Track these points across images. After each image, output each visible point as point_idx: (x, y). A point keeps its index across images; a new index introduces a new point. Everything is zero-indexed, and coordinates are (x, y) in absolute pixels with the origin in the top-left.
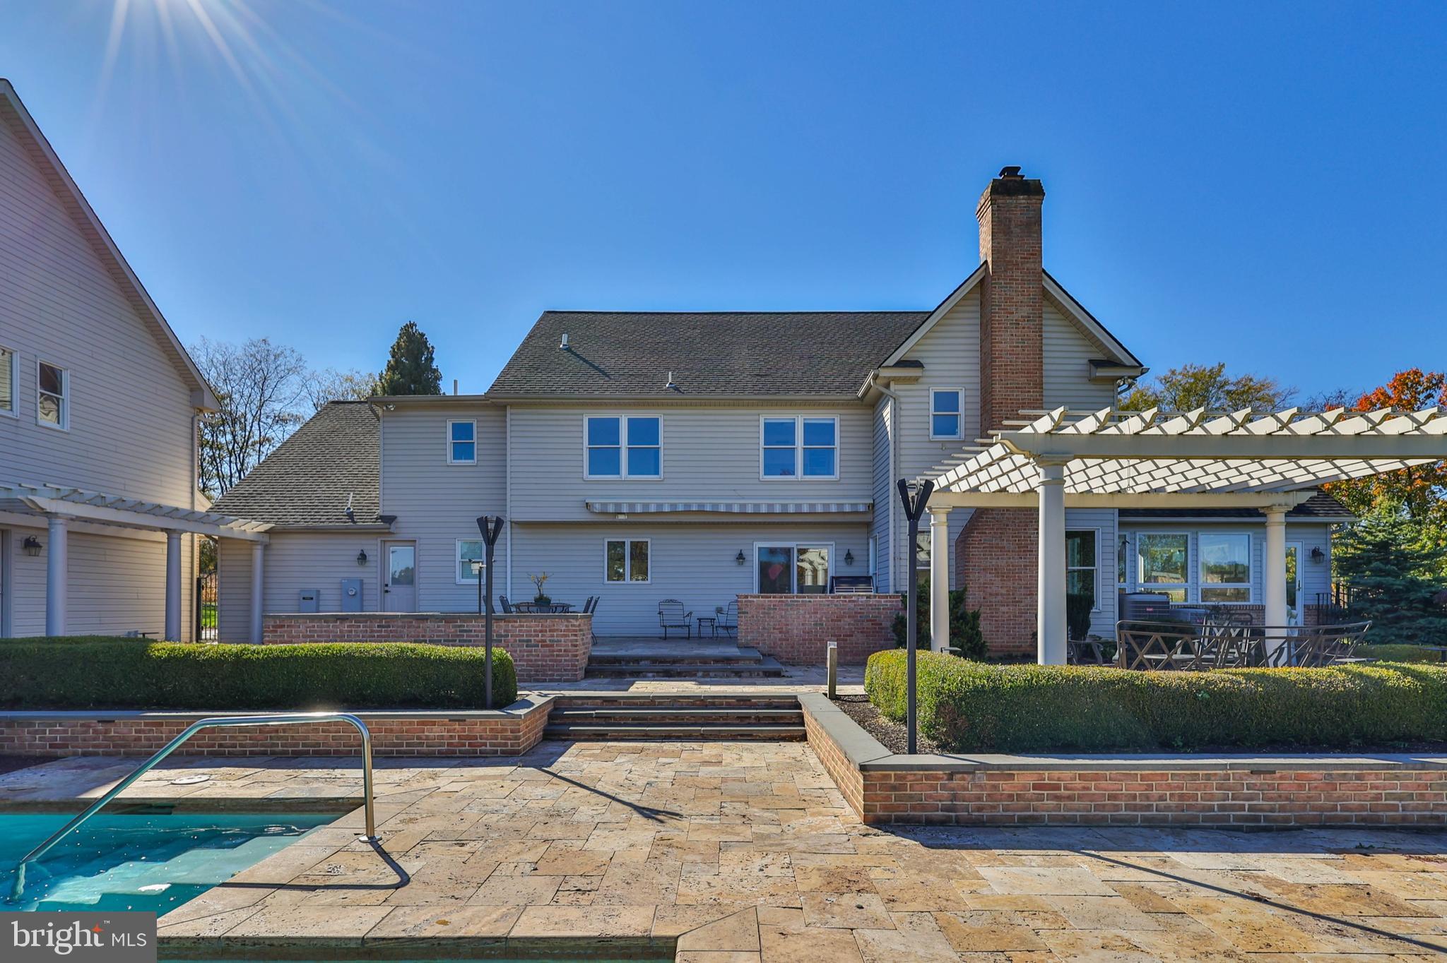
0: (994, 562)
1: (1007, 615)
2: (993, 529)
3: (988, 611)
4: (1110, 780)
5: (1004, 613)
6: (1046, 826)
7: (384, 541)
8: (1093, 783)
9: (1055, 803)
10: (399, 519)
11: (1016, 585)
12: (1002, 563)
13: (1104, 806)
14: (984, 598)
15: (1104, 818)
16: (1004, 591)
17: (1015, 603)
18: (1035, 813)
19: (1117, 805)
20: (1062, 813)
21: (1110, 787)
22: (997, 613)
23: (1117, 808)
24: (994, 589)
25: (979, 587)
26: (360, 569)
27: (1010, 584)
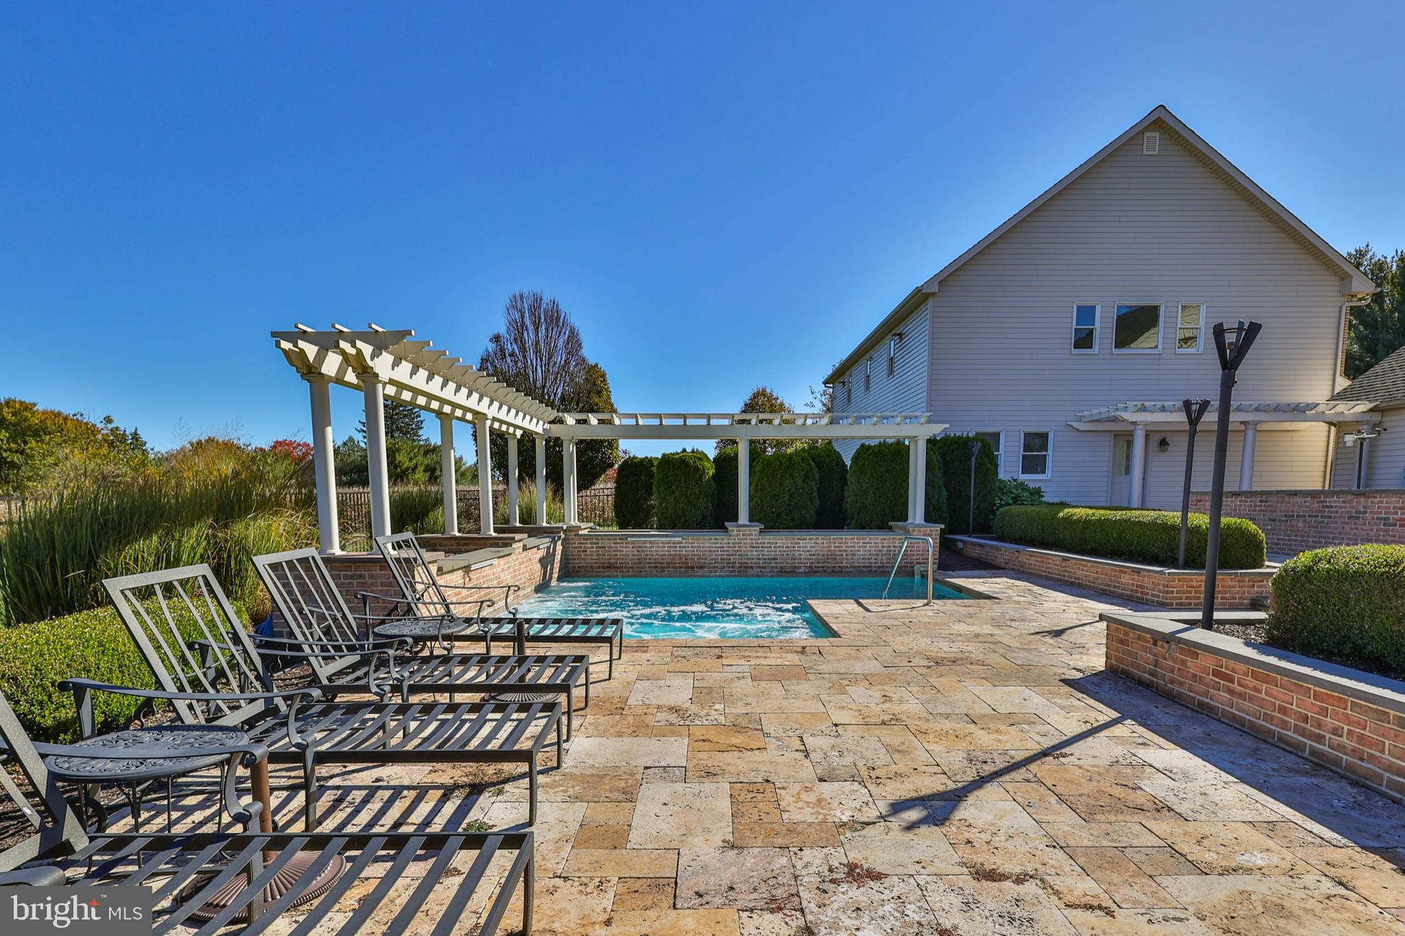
4: (1281, 687)
6: (1219, 720)
8: (1265, 685)
9: (1229, 696)
13: (1272, 717)
15: (1271, 733)
18: (1211, 702)
19: (1286, 722)
20: (1233, 711)
21: (1281, 696)
23: (1284, 725)
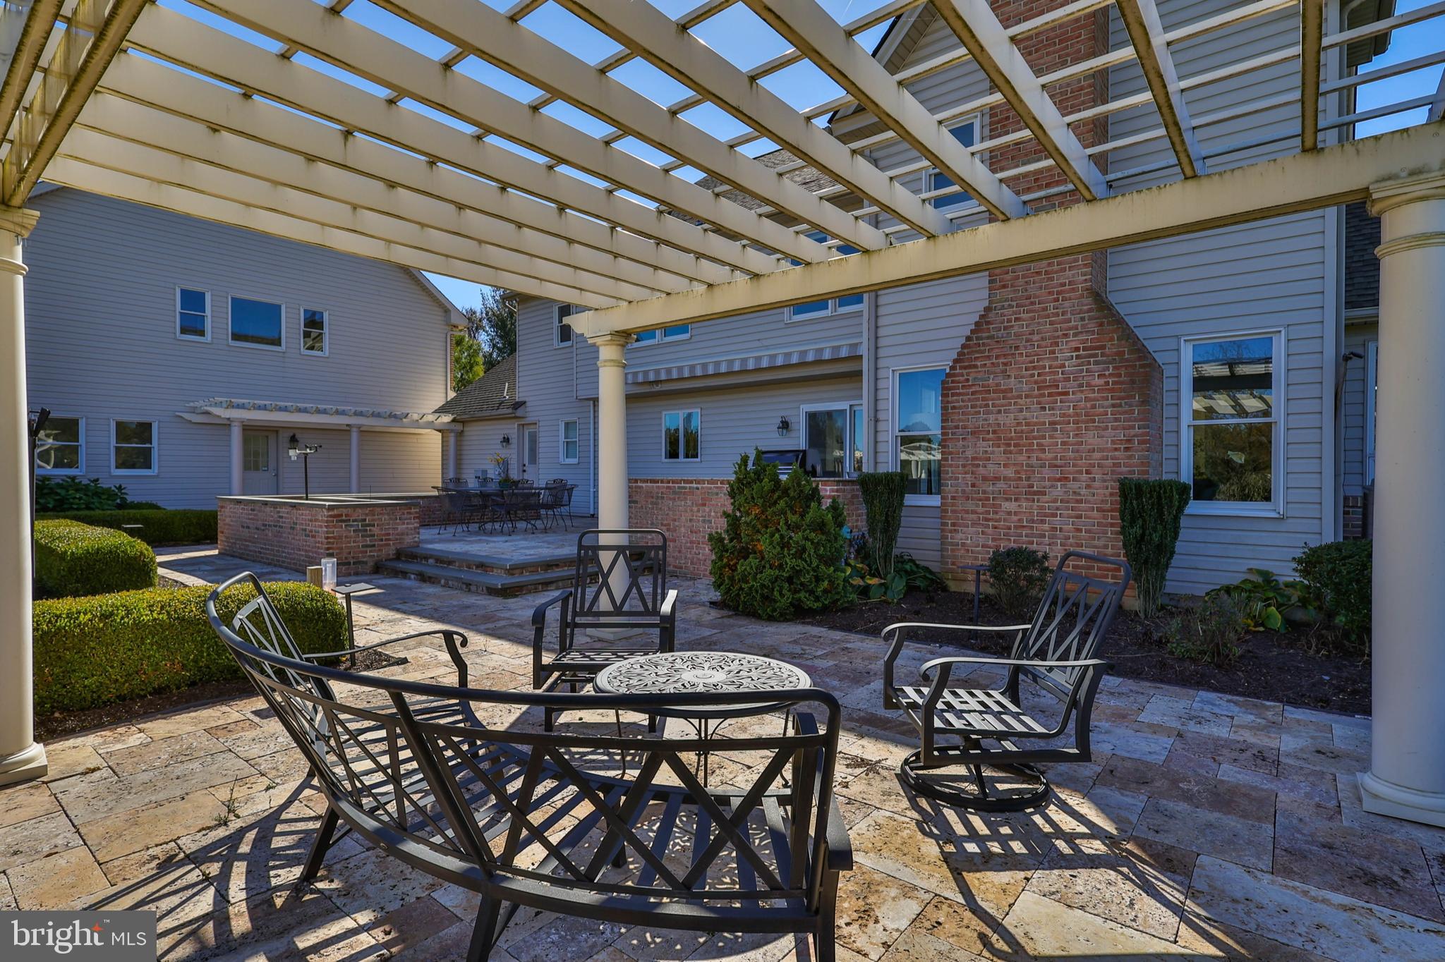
0: (992, 418)
1: (1015, 518)
2: (989, 357)
3: (980, 509)
5: (1009, 513)
7: (523, 425)
10: (528, 404)
11: (1033, 461)
12: (1007, 420)
14: (973, 485)
16: (1010, 472)
17: (1032, 494)
22: (996, 513)
24: (991, 469)
25: (964, 466)
26: (505, 451)
27: (1022, 458)
